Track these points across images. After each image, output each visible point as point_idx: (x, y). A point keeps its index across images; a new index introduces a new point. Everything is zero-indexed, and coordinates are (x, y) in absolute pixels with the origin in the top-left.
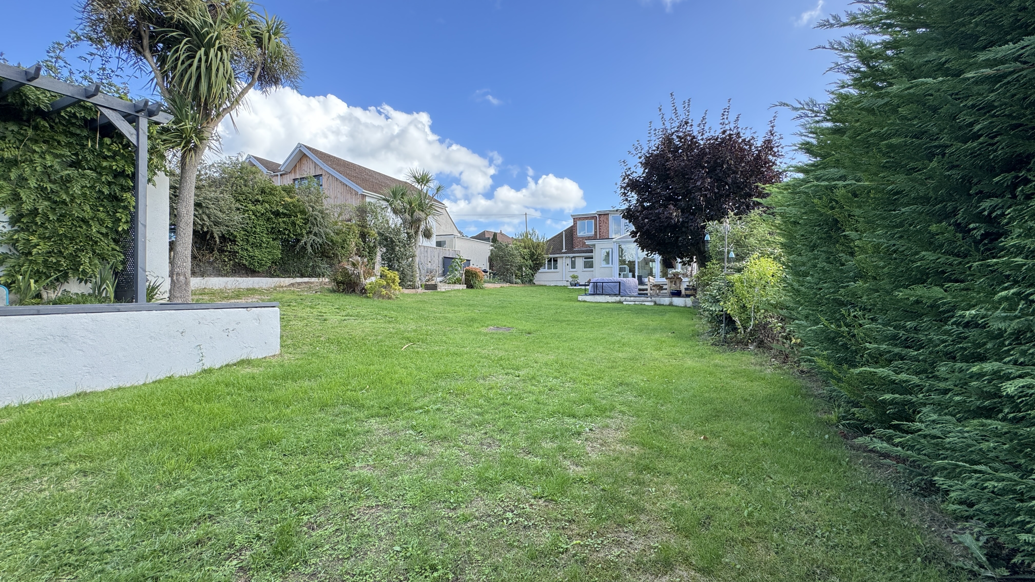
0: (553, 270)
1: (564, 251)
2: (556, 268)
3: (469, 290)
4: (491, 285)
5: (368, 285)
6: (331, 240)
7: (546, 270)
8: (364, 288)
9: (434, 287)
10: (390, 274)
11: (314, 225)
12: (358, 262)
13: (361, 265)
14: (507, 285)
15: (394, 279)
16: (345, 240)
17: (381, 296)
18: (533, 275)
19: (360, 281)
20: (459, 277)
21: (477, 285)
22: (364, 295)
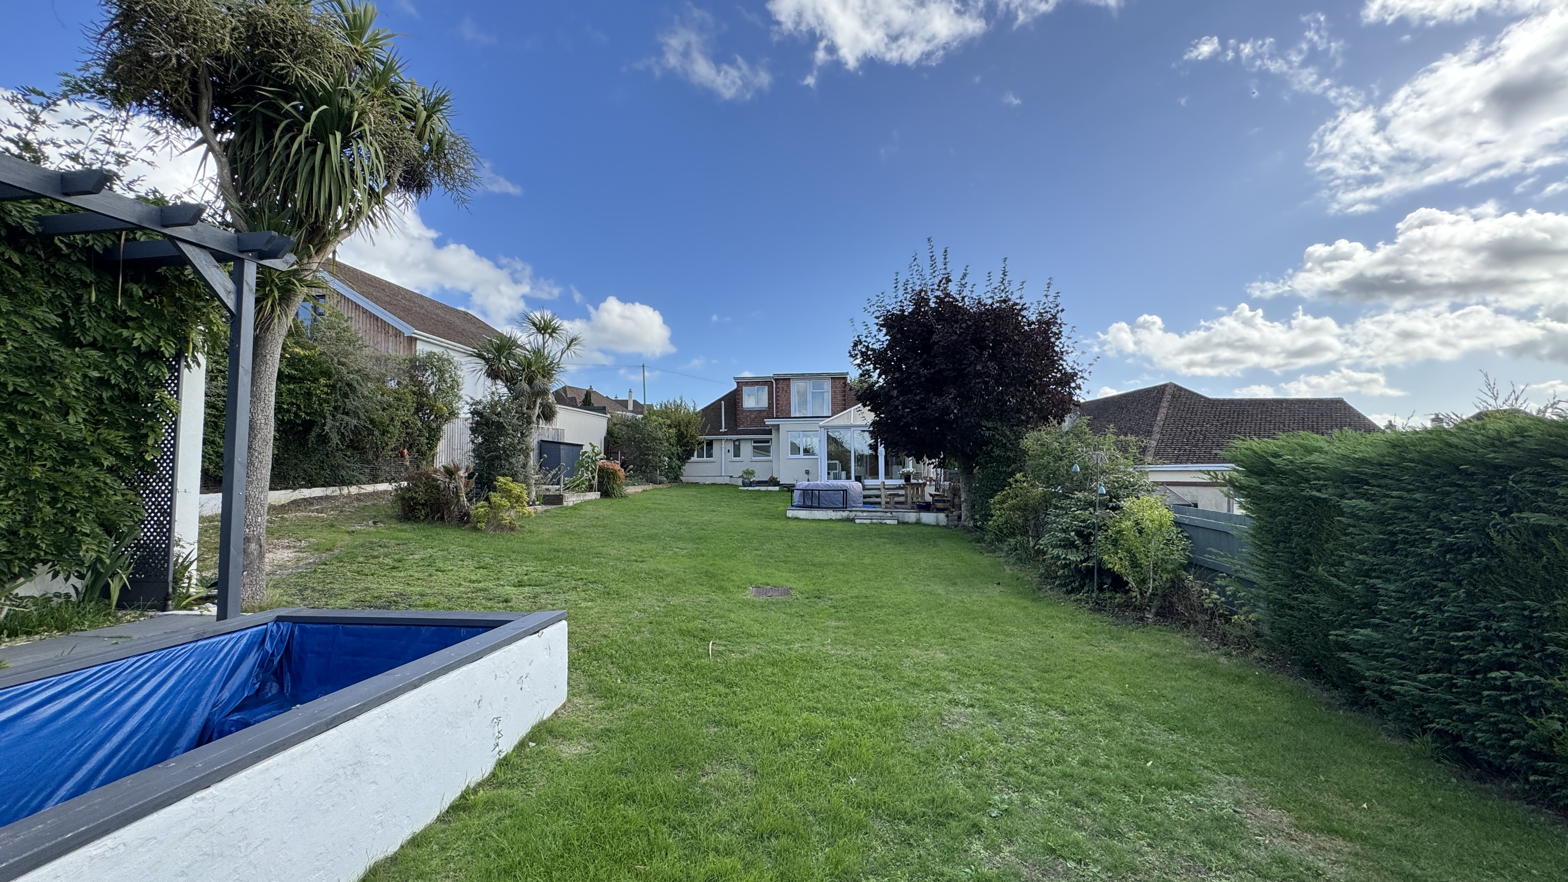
0: (705, 459)
1: (723, 430)
2: (710, 455)
3: (608, 501)
4: (630, 490)
5: (479, 508)
6: (372, 421)
7: (695, 458)
8: (467, 514)
9: (557, 500)
10: (517, 488)
11: (346, 395)
12: (458, 469)
13: (462, 473)
14: (650, 487)
15: (519, 497)
16: (392, 419)
17: (500, 526)
18: (680, 468)
19: (459, 501)
20: (590, 480)
21: (617, 491)
22: (467, 526)
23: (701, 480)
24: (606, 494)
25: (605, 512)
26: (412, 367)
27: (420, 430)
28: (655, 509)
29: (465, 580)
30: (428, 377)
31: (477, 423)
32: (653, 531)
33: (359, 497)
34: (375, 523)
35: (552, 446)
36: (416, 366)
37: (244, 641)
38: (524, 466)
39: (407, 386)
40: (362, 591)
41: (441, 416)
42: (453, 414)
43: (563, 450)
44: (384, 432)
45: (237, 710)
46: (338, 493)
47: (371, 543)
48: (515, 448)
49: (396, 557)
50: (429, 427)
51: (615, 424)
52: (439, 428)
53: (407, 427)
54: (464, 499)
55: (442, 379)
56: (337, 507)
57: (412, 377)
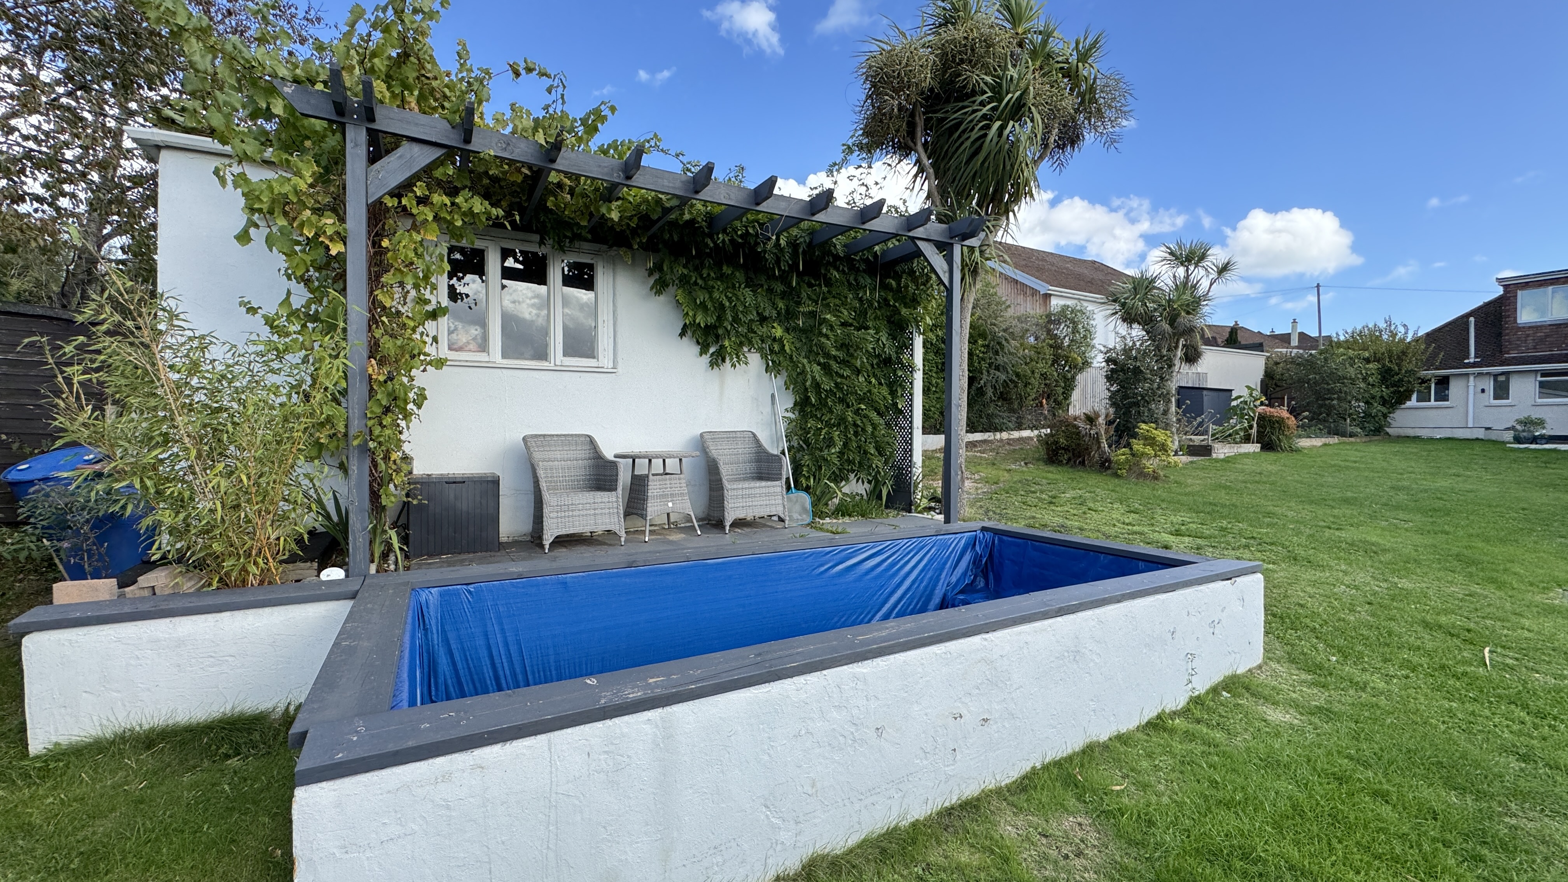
0: (1433, 403)
1: (1472, 360)
2: (1443, 398)
3: (1271, 456)
4: (1304, 443)
5: (1121, 455)
6: (1018, 375)
7: (1413, 402)
8: (1108, 460)
9: (1205, 451)
10: (1160, 435)
11: (997, 353)
12: (1098, 415)
13: (1101, 420)
14: (1335, 440)
15: (1163, 444)
16: (1033, 372)
17: (1142, 475)
18: (1385, 416)
19: (1099, 447)
20: (1245, 430)
21: (1284, 444)
22: (1109, 472)
23: (1424, 433)
24: (1268, 446)
25: (1270, 467)
26: (1048, 322)
27: (1057, 381)
28: (1347, 468)
29: (1119, 521)
30: (1063, 331)
31: (1112, 370)
32: (1349, 494)
33: (1010, 442)
34: (1026, 464)
35: (1193, 392)
36: (1052, 320)
37: (963, 541)
38: (1166, 412)
39: (1044, 341)
40: (1030, 518)
41: (1075, 367)
42: (1086, 364)
43: (1207, 397)
44: (1026, 385)
45: (961, 592)
46: (992, 438)
47: (1026, 480)
48: (1154, 394)
49: (1050, 494)
50: (1064, 377)
51: (1277, 364)
52: (1073, 378)
53: (1045, 379)
54: (1105, 445)
55: (1075, 331)
56: (994, 449)
57: (1049, 331)
